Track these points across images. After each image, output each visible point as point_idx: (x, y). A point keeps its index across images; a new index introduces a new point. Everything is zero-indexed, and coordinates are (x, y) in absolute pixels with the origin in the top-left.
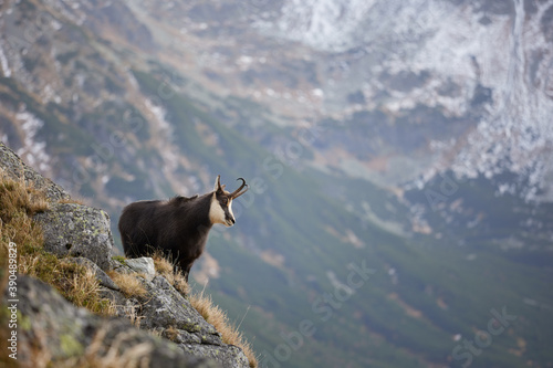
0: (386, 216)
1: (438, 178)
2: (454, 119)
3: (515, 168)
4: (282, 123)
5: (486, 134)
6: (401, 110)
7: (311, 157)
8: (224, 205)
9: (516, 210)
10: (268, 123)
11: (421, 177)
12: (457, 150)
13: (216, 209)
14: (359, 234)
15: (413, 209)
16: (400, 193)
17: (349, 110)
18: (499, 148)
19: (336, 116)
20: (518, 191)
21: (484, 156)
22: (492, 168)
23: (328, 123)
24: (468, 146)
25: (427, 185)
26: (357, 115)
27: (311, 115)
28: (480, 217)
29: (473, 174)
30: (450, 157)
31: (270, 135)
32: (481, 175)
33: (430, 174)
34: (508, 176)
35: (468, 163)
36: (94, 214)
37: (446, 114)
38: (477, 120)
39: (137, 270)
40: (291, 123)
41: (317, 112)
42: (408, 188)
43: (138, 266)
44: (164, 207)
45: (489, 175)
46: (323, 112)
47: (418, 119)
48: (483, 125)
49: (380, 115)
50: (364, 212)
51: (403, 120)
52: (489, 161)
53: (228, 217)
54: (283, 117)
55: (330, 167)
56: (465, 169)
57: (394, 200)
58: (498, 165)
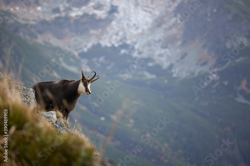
0: (70, 64)
1: (94, 47)
2: (101, 20)
3: (128, 42)
4: (23, 22)
5: (115, 27)
6: (77, 16)
7: (36, 37)
8: (86, 85)
9: (129, 61)
10: (16, 22)
11: (86, 46)
12: (102, 34)
13: (81, 87)
14: (58, 72)
15: (83, 61)
16: (76, 54)
17: (53, 16)
18: (121, 33)
19: (48, 19)
20: (130, 52)
21: (114, 37)
22: (118, 42)
23: (44, 22)
24: (107, 32)
25: (89, 50)
26: (57, 18)
27: (36, 19)
28: (113, 64)
29: (109, 45)
30: (99, 37)
31: (17, 27)
32: (113, 45)
33: (90, 45)
34: (125, 46)
35: (107, 40)
36: (27, 90)
37: (97, 18)
38: (111, 20)
39: (48, 118)
40: (27, 22)
41: (39, 17)
42: (80, 51)
43: (49, 115)
44: (57, 84)
45: (116, 45)
46: (41, 17)
47: (85, 20)
48: (114, 23)
49: (67, 18)
50: (60, 62)
51: (78, 20)
52: (116, 39)
53: (87, 90)
54: (24, 19)
55: (44, 42)
56: (105, 42)
57: (74, 57)
58: (121, 40)
